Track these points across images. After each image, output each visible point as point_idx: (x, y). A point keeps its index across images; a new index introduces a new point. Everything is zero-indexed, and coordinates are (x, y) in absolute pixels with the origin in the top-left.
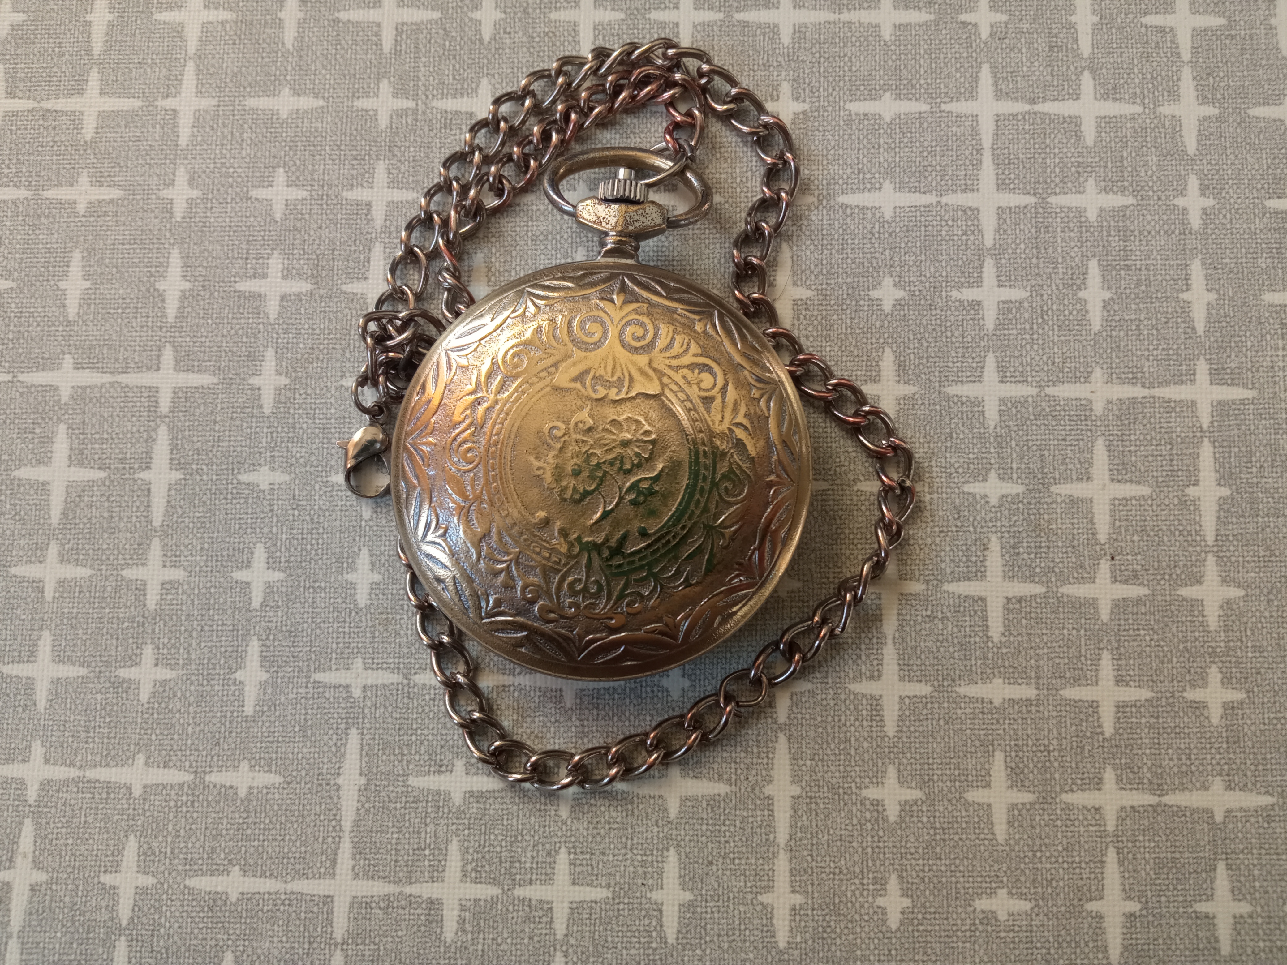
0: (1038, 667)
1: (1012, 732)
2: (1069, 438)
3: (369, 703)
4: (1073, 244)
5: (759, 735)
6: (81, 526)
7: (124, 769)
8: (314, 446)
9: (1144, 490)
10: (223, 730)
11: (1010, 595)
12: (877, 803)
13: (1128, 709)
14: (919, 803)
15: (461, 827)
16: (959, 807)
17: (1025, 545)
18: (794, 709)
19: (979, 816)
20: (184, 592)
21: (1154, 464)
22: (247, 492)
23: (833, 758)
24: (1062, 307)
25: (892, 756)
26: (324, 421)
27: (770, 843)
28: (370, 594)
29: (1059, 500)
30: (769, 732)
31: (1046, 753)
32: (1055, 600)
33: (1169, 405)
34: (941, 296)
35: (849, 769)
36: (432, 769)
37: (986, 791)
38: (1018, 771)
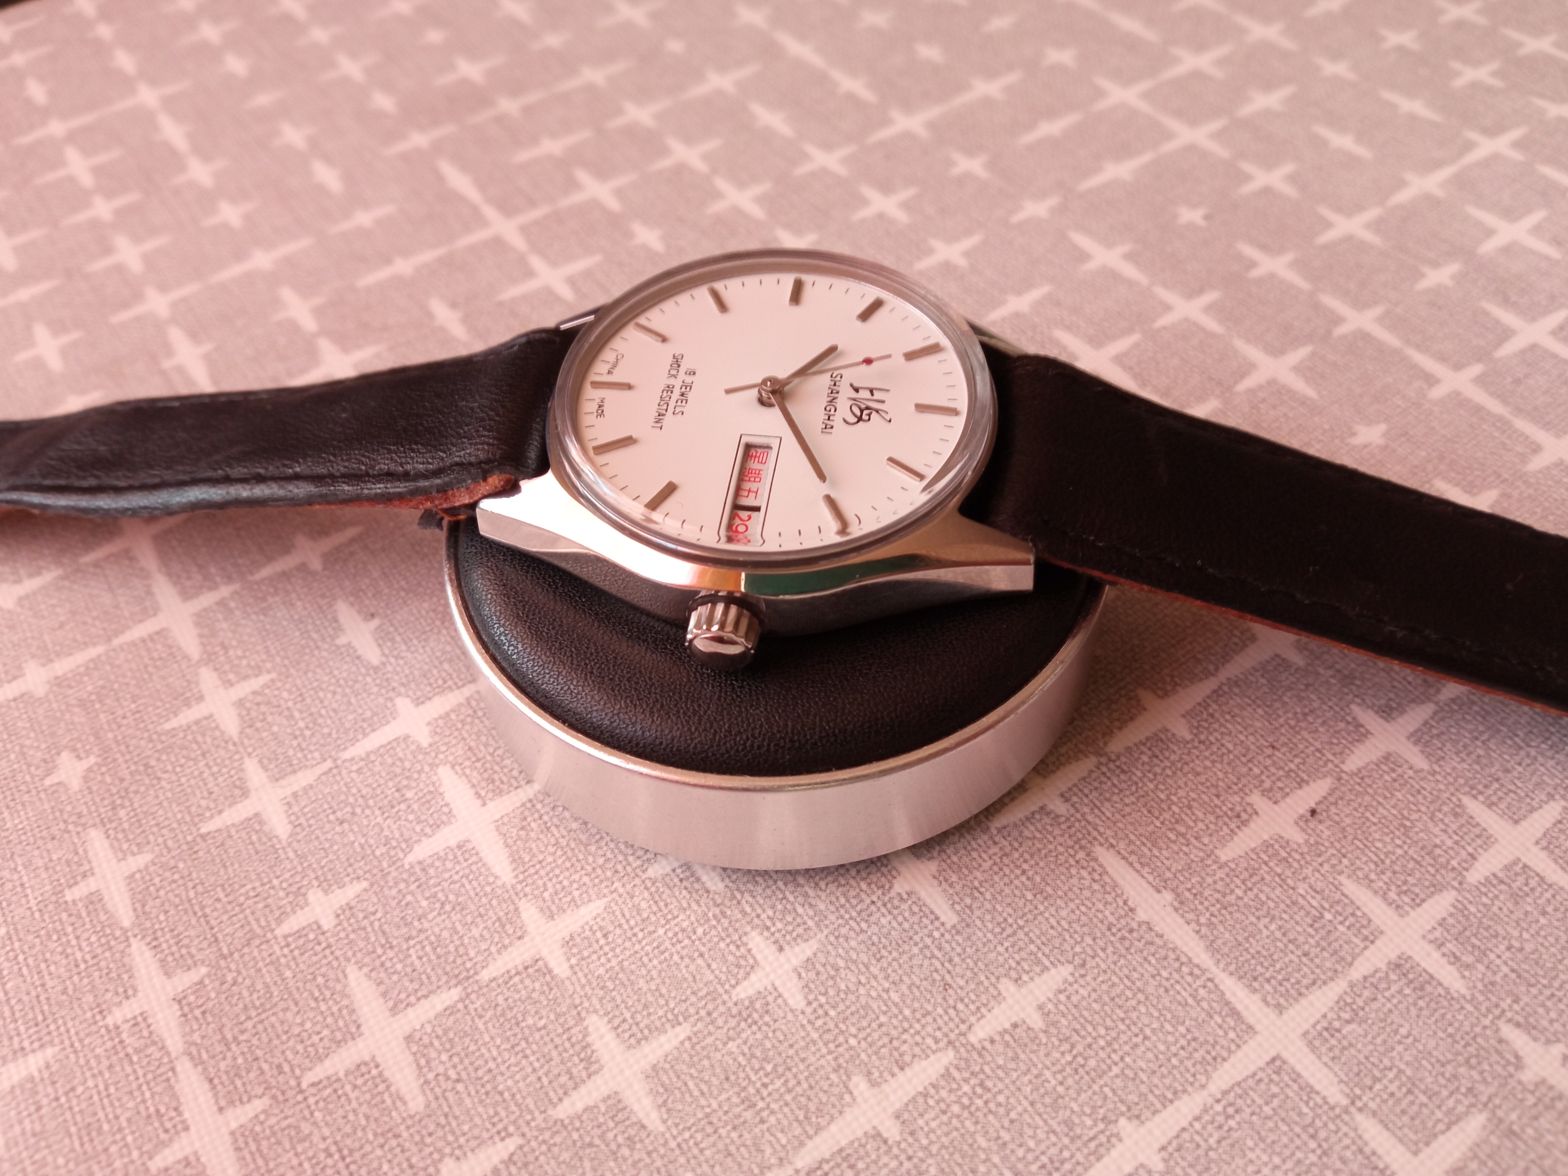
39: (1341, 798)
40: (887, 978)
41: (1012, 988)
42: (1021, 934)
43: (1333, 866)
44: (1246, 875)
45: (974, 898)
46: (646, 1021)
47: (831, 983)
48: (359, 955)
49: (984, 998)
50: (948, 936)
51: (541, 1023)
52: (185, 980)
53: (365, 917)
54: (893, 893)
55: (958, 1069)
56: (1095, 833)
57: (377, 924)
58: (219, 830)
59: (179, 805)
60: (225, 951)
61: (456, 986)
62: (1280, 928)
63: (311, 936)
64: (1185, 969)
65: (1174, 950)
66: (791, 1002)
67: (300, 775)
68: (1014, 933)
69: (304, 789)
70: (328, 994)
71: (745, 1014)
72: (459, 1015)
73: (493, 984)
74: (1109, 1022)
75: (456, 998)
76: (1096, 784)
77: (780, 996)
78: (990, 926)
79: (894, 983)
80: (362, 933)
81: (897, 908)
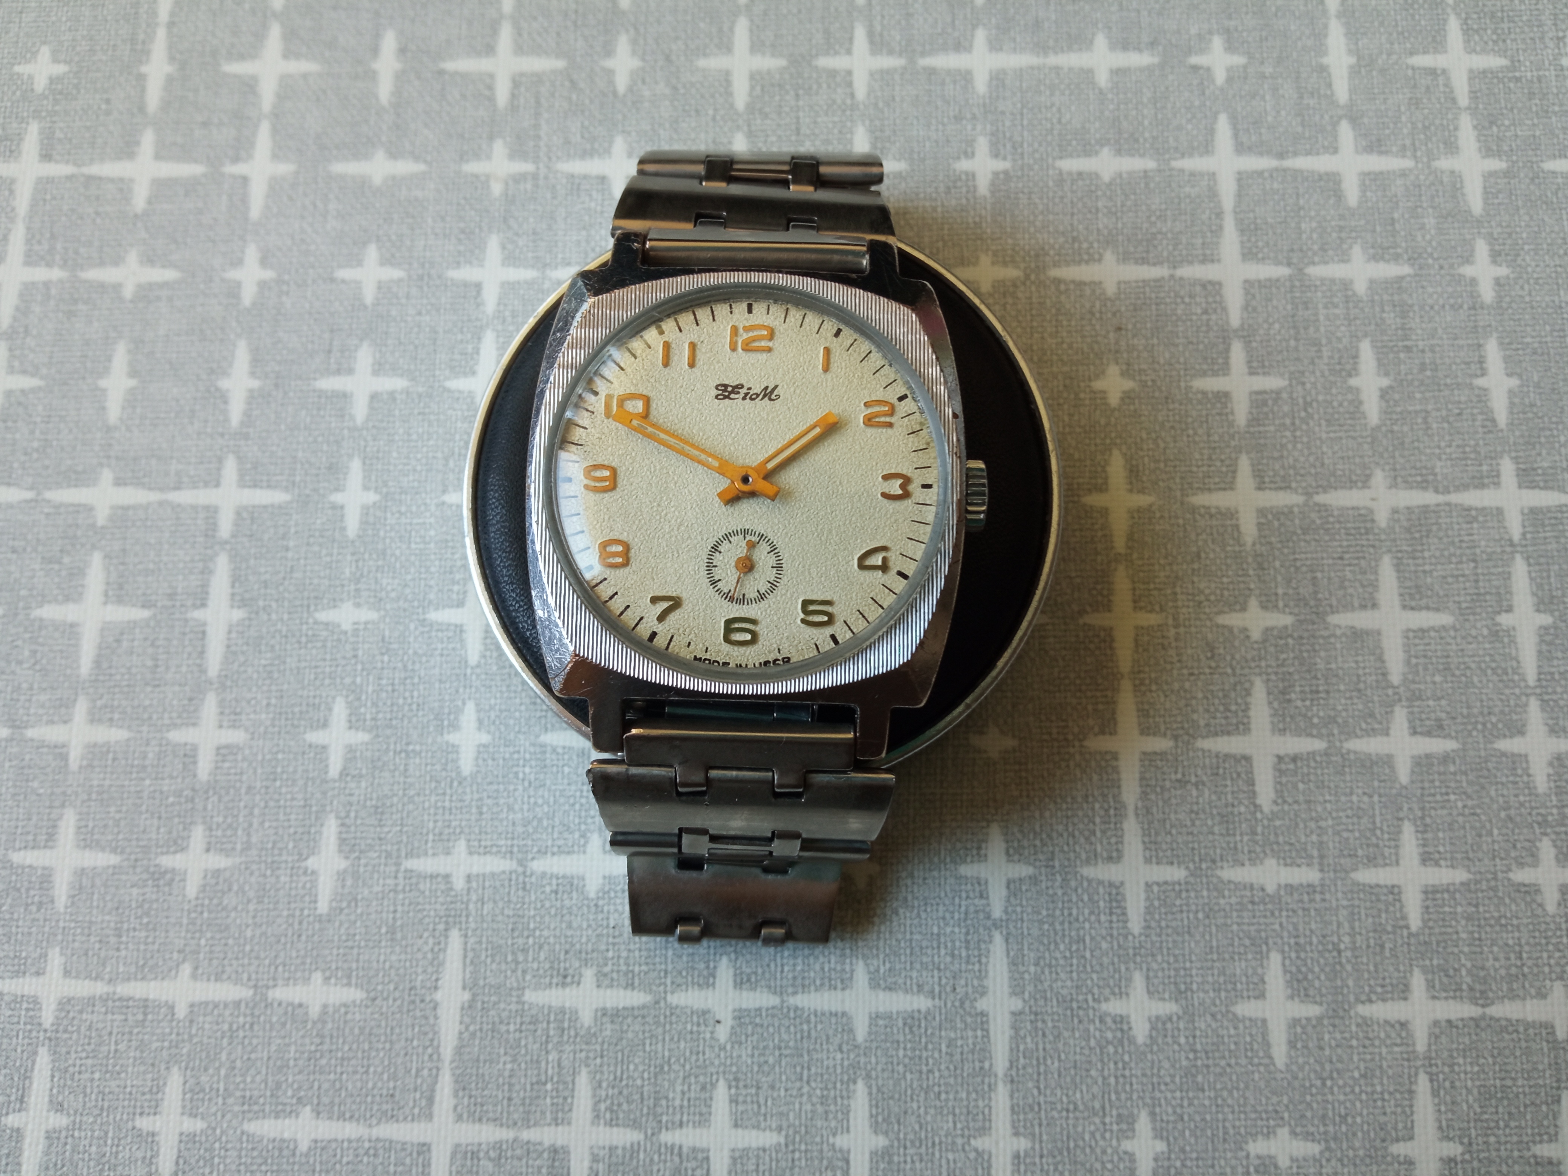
0: (1321, 843)
1: (1291, 928)
2: (1347, 556)
3: (474, 897)
4: (1338, 323)
5: (967, 933)
6: (118, 677)
7: (165, 983)
8: (409, 577)
9: (1444, 619)
10: (290, 933)
11: (1282, 753)
12: (1121, 1021)
13: (1439, 896)
14: (1175, 1018)
15: (591, 1055)
16: (1226, 1023)
17: (1298, 689)
18: (1012, 899)
19: (1251, 1035)
20: (244, 759)
21: (1455, 586)
22: (325, 633)
23: (1062, 962)
24: (1329, 398)
25: (1138, 959)
26: (422, 546)
27: (985, 1073)
28: (477, 759)
29: (1338, 632)
30: (981, 930)
31: (1335, 954)
32: (1338, 759)
33: (1469, 514)
34: (1179, 387)
35: (1083, 976)
36: (555, 981)
37: (1260, 1003)
38: (1300, 977)
39: (643, 1017)
41: (320, 981)
42: (355, 951)
43: (587, 1058)
45: (349, 906)
49: (299, 974)
56: (464, 919)
64: (430, 1050)
66: (188, 888)
68: (352, 948)
74: (355, 1046)
77: (184, 880)
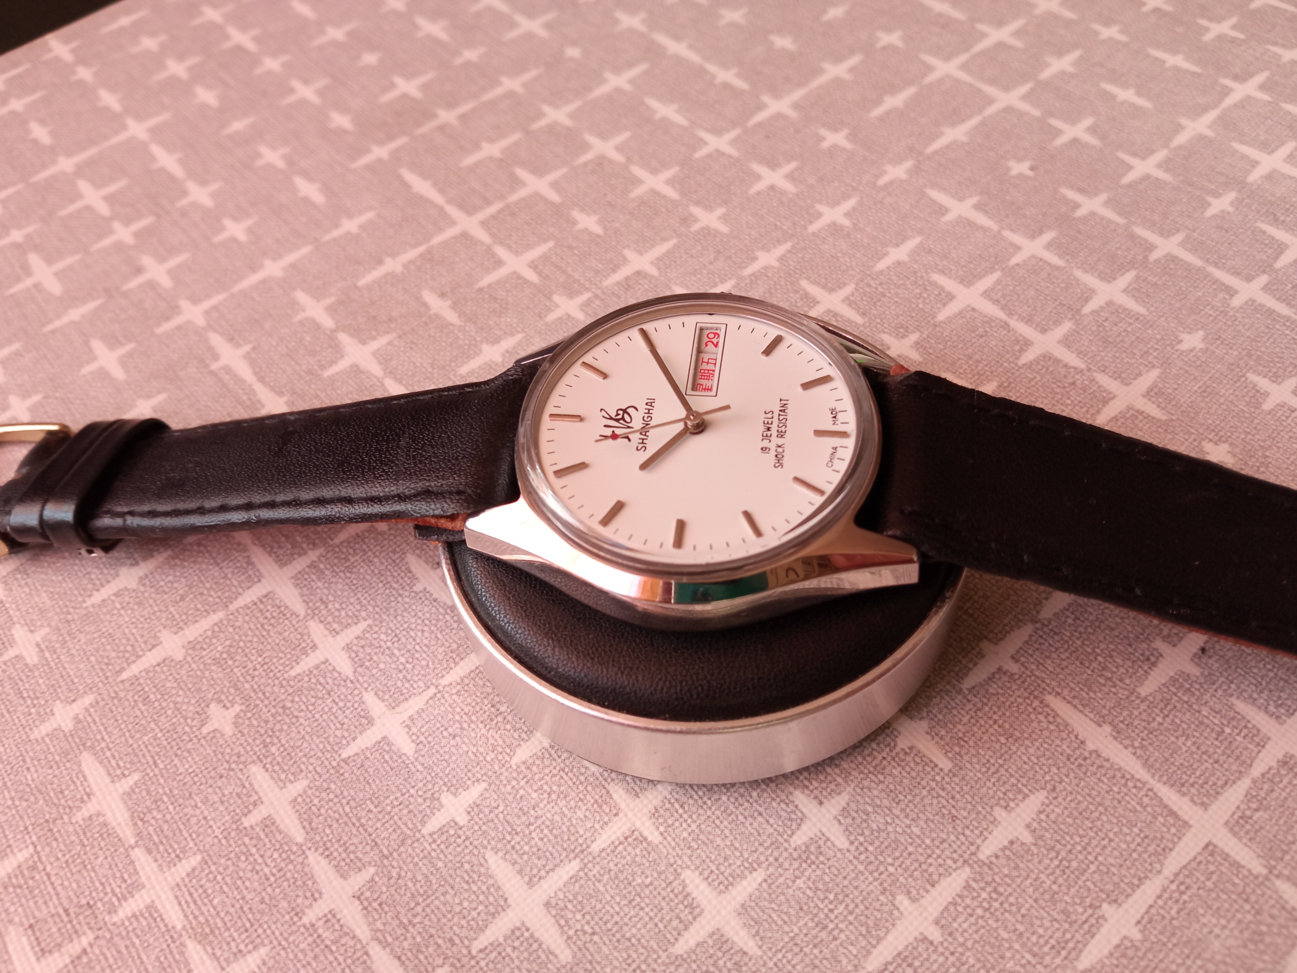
40: (907, 816)
44: (1162, 705)
46: (728, 871)
47: (865, 825)
48: (493, 843)
50: (947, 779)
51: (648, 881)
52: (359, 880)
53: (491, 812)
54: (898, 749)
55: (974, 880)
57: (501, 816)
58: (357, 754)
59: (318, 737)
60: (386, 852)
61: (575, 858)
62: (1194, 743)
63: (452, 832)
65: (1119, 769)
67: (411, 701)
69: (418, 712)
70: (475, 877)
71: (804, 857)
72: (582, 882)
73: (604, 854)
75: (577, 868)
76: (1036, 646)
78: (977, 767)
79: (913, 820)
80: (491, 824)
81: (903, 760)
